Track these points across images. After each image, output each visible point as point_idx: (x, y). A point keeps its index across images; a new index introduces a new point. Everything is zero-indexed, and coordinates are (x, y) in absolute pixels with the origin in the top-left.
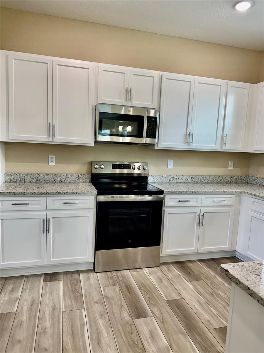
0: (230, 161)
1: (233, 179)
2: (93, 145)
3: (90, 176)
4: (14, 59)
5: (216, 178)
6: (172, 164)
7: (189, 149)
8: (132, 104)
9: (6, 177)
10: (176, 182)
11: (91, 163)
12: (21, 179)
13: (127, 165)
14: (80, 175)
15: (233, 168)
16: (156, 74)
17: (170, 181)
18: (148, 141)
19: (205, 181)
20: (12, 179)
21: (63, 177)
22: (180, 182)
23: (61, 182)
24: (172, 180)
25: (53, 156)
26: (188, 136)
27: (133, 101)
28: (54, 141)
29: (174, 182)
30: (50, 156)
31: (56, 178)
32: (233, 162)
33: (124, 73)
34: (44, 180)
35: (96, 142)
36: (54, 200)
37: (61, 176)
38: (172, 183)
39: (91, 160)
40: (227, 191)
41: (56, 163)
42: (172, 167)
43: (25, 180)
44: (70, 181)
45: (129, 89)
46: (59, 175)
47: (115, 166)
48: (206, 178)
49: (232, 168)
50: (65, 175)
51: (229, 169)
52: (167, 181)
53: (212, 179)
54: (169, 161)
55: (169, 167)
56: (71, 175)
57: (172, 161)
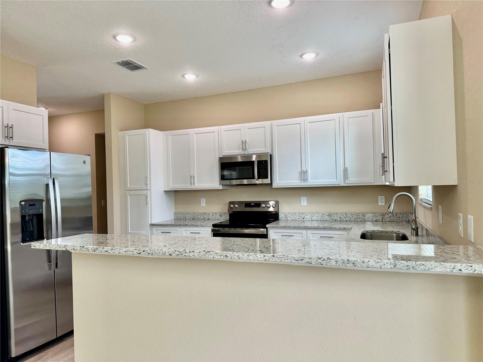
0: (379, 196)
1: (385, 217)
4: (170, 136)
5: (361, 216)
6: (306, 201)
7: (306, 185)
9: (174, 215)
10: (310, 219)
11: (231, 203)
12: (184, 217)
13: (258, 204)
14: (222, 214)
16: (267, 124)
17: (303, 219)
19: (346, 219)
20: (178, 217)
21: (210, 215)
22: (315, 219)
23: (209, 219)
24: (305, 217)
25: (203, 199)
26: (303, 174)
27: (249, 150)
29: (309, 219)
30: (202, 199)
31: (205, 216)
32: (383, 197)
33: (241, 129)
34: (198, 218)
35: (221, 186)
36: (186, 230)
37: (209, 215)
38: (306, 221)
40: (333, 227)
41: (206, 204)
42: (306, 204)
43: (186, 218)
44: (215, 218)
46: (207, 214)
47: (247, 205)
48: (347, 216)
49: (384, 204)
50: (211, 214)
51: (379, 204)
52: (301, 219)
53: (355, 217)
54: (302, 198)
55: (302, 204)
56: (216, 214)
57: (305, 198)
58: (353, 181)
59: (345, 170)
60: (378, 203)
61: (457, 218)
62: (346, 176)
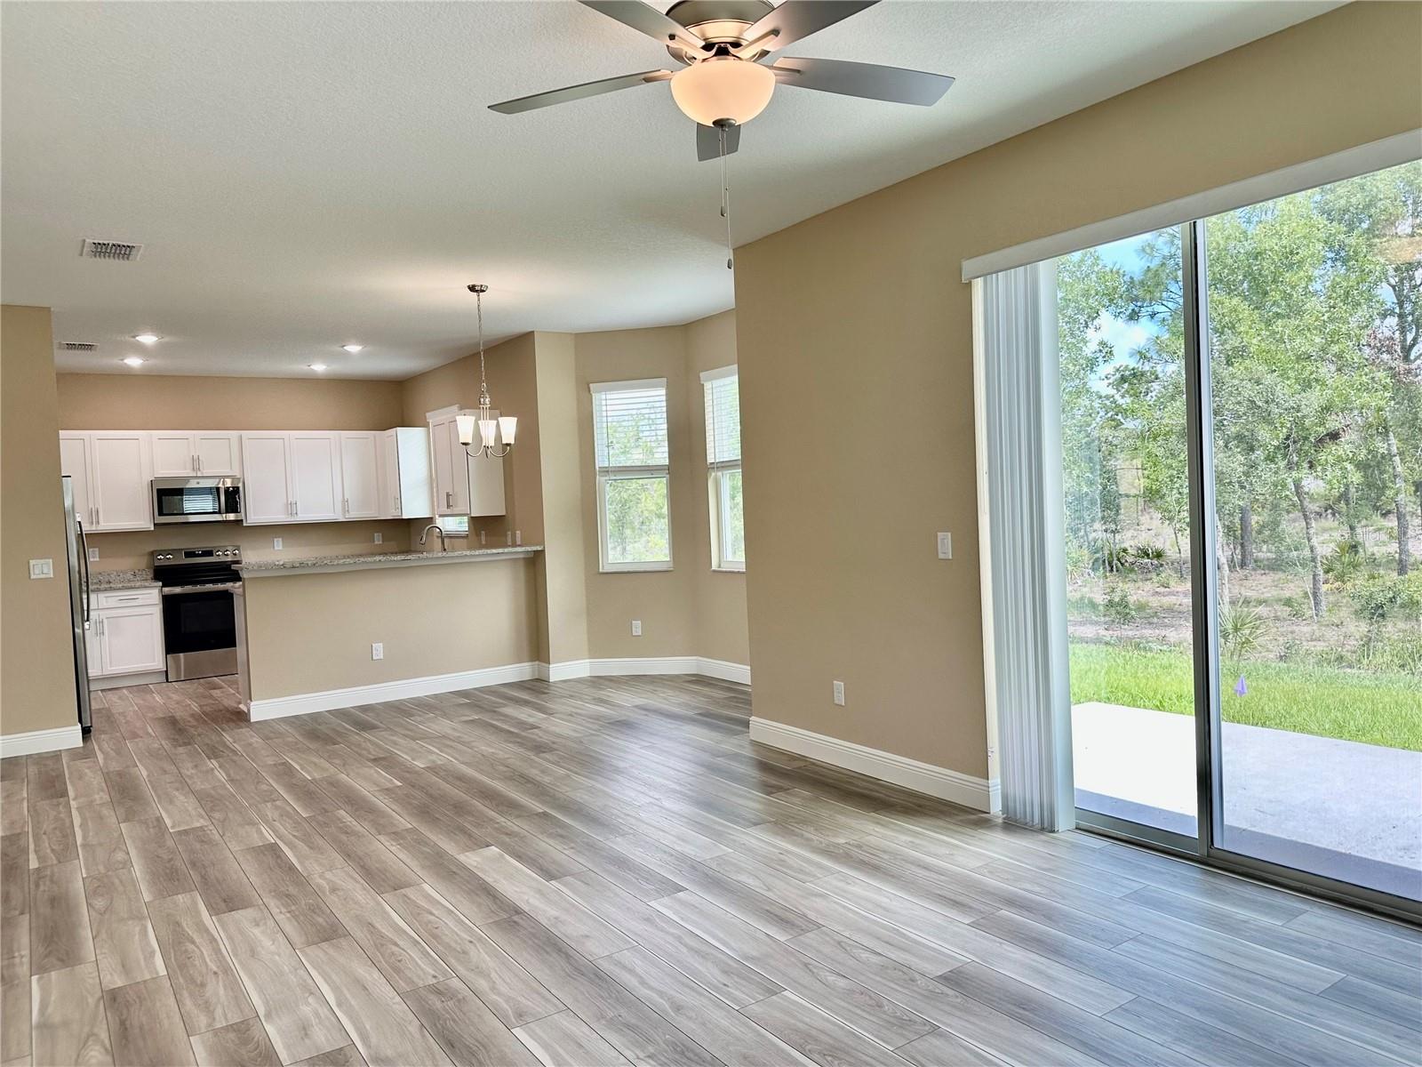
0: (376, 533)
2: (152, 529)
3: (152, 571)
6: (281, 543)
7: (295, 521)
8: (202, 473)
11: (153, 554)
13: (207, 552)
14: (137, 570)
15: (383, 541)
16: (233, 434)
18: (231, 517)
21: (111, 576)
23: (110, 582)
25: (95, 549)
26: (291, 505)
27: (204, 470)
28: (99, 528)
30: (90, 550)
31: (100, 578)
32: (381, 534)
33: (188, 439)
35: (155, 524)
36: (107, 598)
37: (109, 575)
39: (152, 549)
41: (98, 558)
42: (281, 548)
44: (121, 580)
45: (196, 457)
46: (105, 574)
47: (190, 554)
49: (381, 542)
50: (114, 573)
51: (376, 543)
54: (275, 540)
55: (276, 548)
56: (125, 572)
57: (280, 539)
58: (355, 514)
59: (345, 502)
60: (374, 541)
61: (506, 536)
62: (345, 510)
